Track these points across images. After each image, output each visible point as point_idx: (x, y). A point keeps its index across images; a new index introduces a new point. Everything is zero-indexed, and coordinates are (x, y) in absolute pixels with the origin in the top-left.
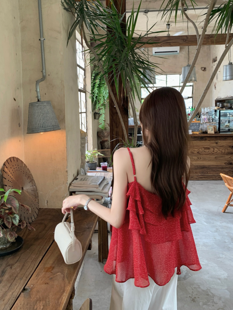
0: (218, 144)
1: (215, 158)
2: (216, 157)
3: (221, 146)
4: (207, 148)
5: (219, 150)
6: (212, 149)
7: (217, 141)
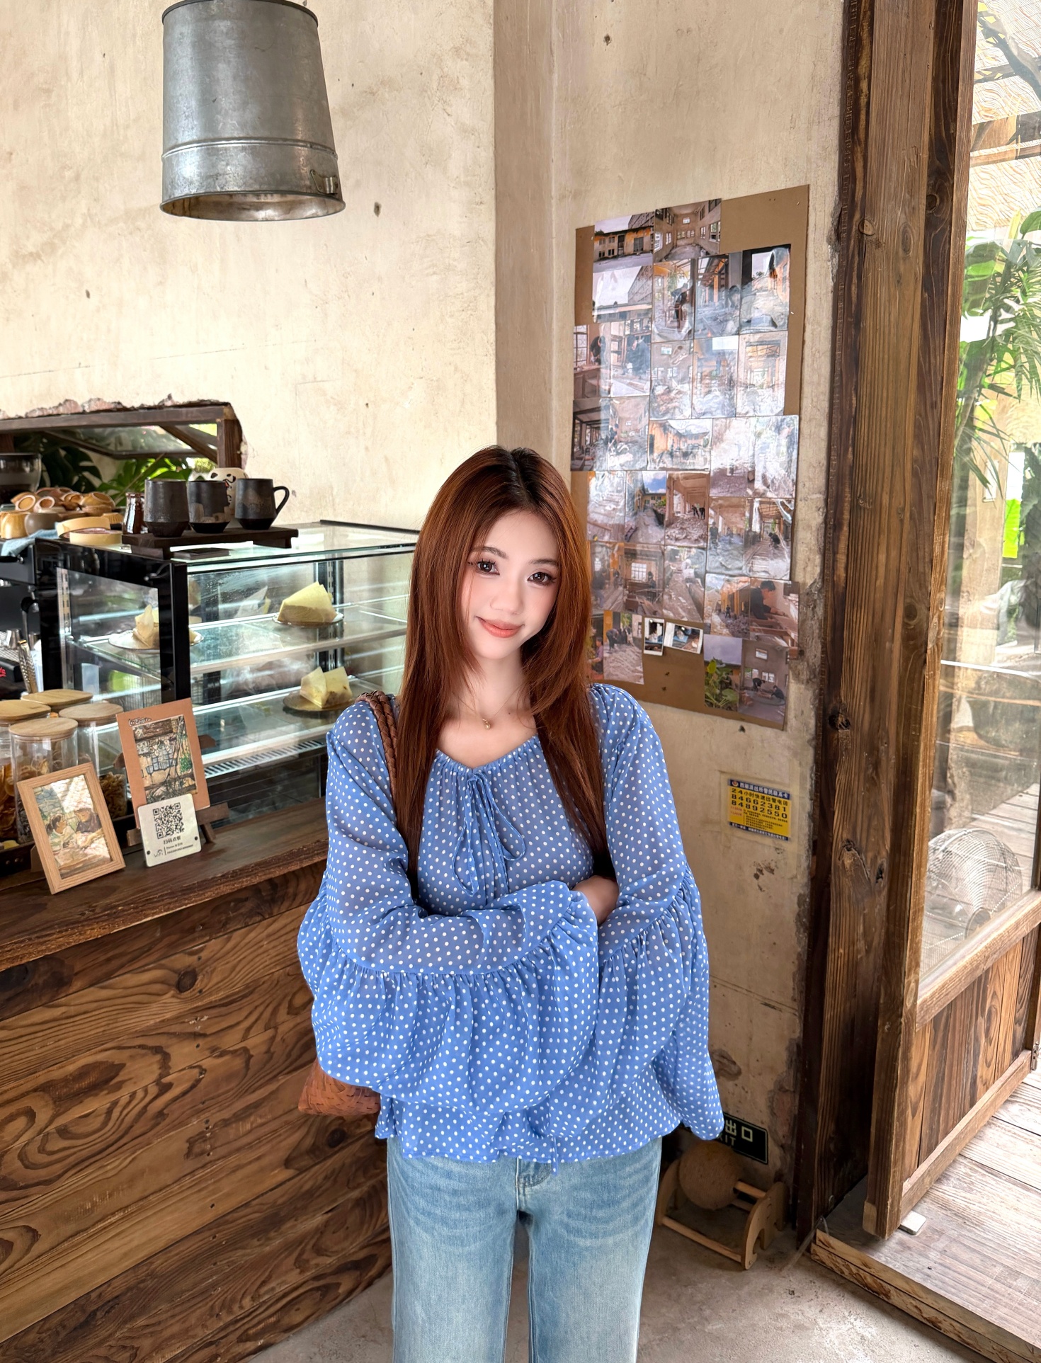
0: (199, 985)
1: (189, 1154)
2: (201, 1136)
3: (227, 1003)
4: (90, 1079)
5: (213, 1050)
6: (143, 1073)
7: (182, 961)
